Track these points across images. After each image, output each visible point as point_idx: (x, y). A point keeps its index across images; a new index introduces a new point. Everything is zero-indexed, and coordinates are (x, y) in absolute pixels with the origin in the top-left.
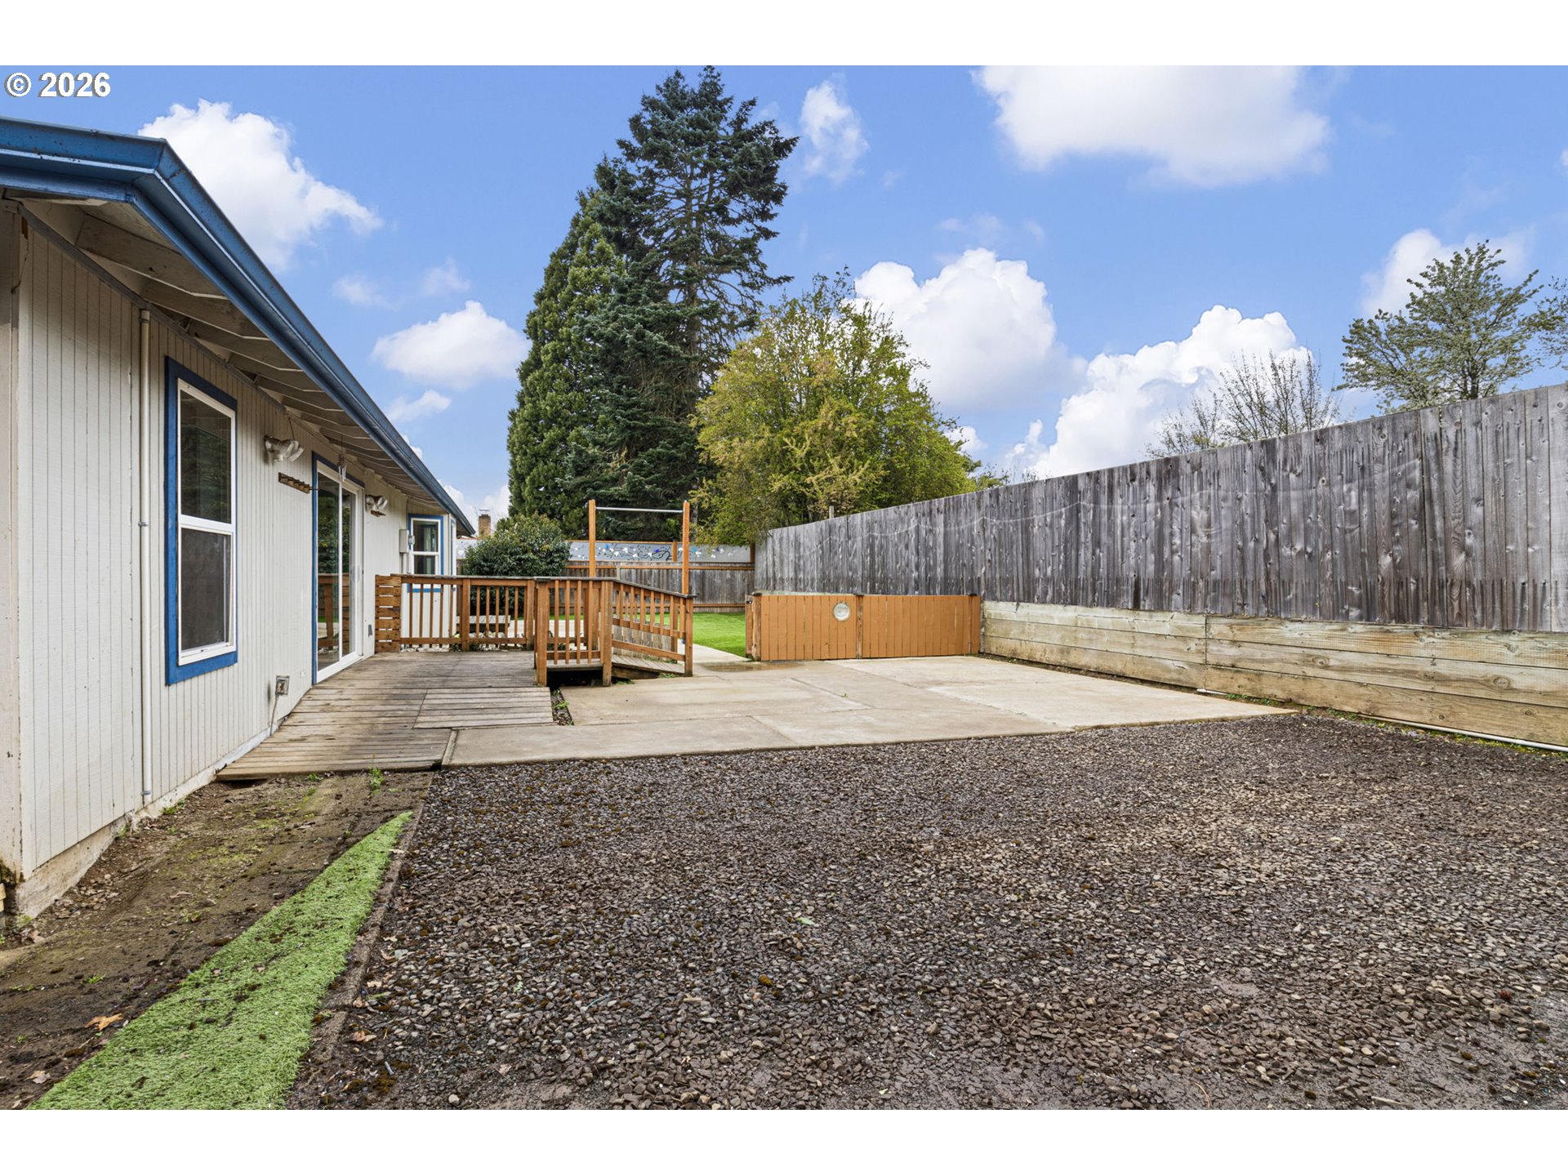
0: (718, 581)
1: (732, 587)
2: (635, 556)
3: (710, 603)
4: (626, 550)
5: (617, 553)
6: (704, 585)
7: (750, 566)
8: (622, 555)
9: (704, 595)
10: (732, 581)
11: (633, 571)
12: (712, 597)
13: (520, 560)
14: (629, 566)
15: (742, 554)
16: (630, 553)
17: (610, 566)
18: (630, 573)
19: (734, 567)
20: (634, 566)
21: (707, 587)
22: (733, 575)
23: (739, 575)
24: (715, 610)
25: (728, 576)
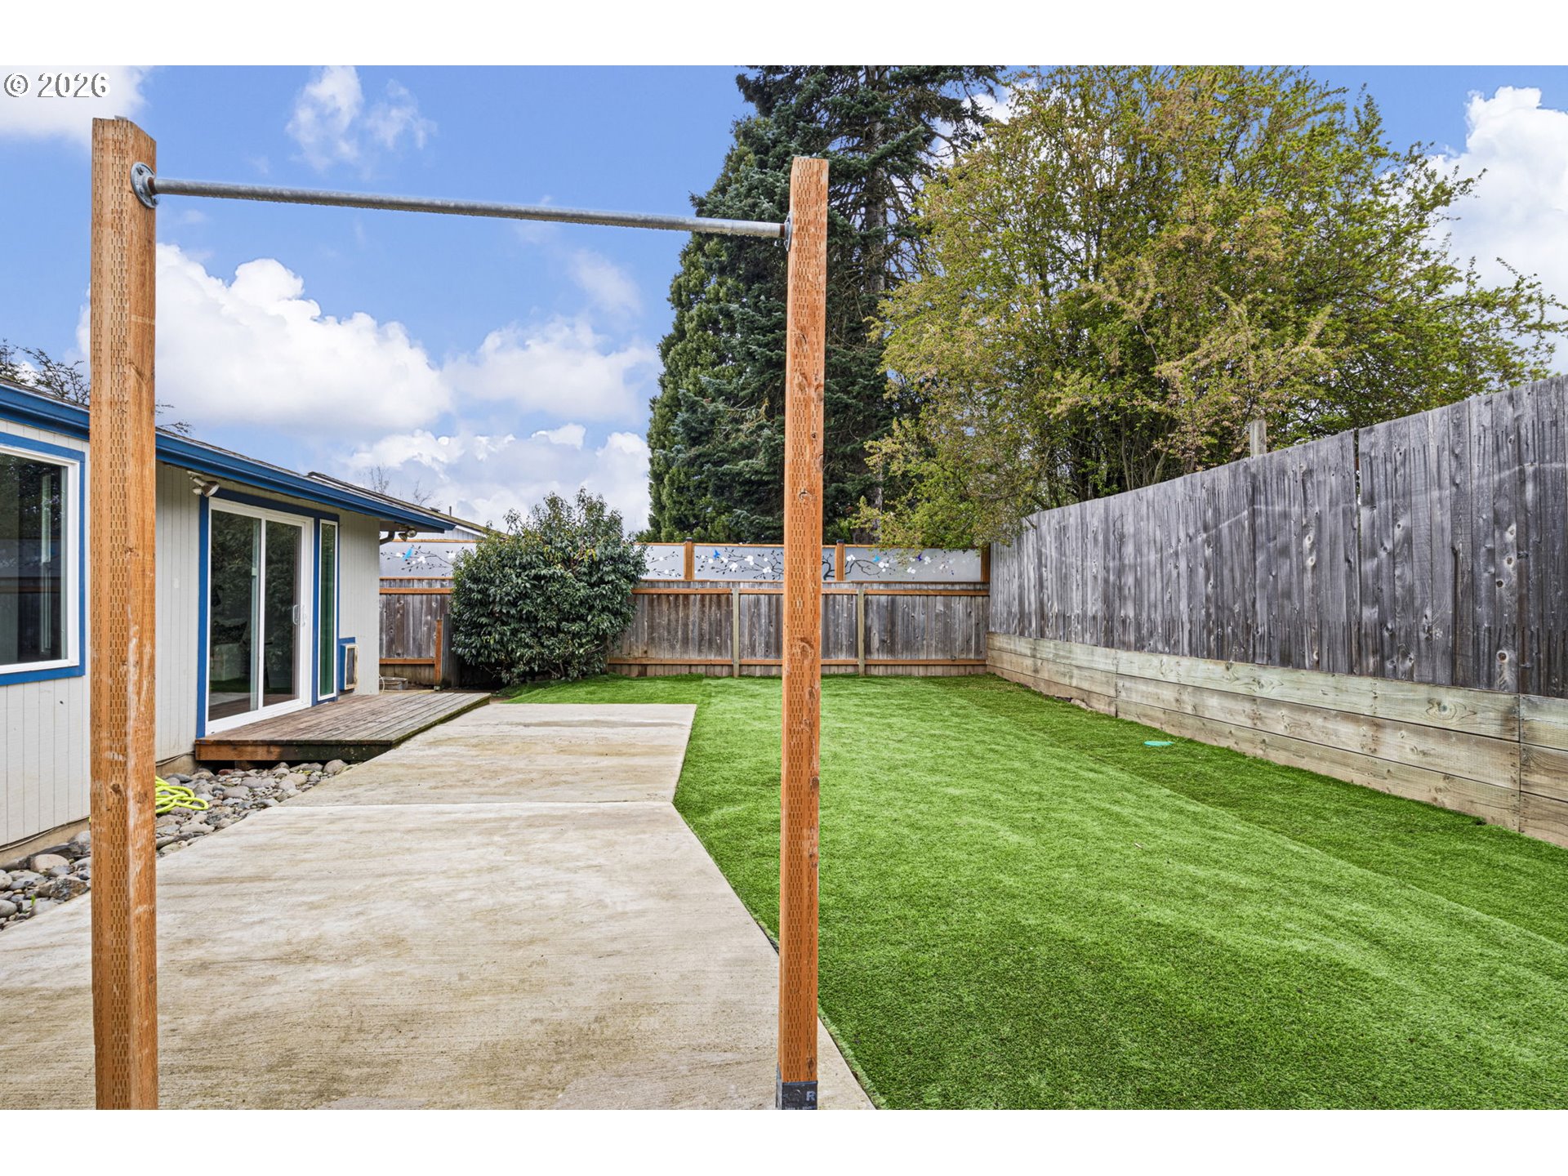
0: (920, 616)
1: (947, 629)
2: (767, 570)
3: (905, 657)
4: (750, 559)
5: (734, 566)
6: (893, 624)
7: (982, 588)
8: (744, 569)
9: (893, 643)
10: (946, 617)
11: (764, 600)
12: (908, 646)
13: (538, 578)
14: (756, 589)
15: (964, 566)
16: (758, 567)
17: (721, 589)
18: (757, 603)
19: (949, 590)
20: (765, 588)
21: (899, 628)
22: (947, 606)
23: (959, 605)
24: (915, 671)
25: (940, 608)
